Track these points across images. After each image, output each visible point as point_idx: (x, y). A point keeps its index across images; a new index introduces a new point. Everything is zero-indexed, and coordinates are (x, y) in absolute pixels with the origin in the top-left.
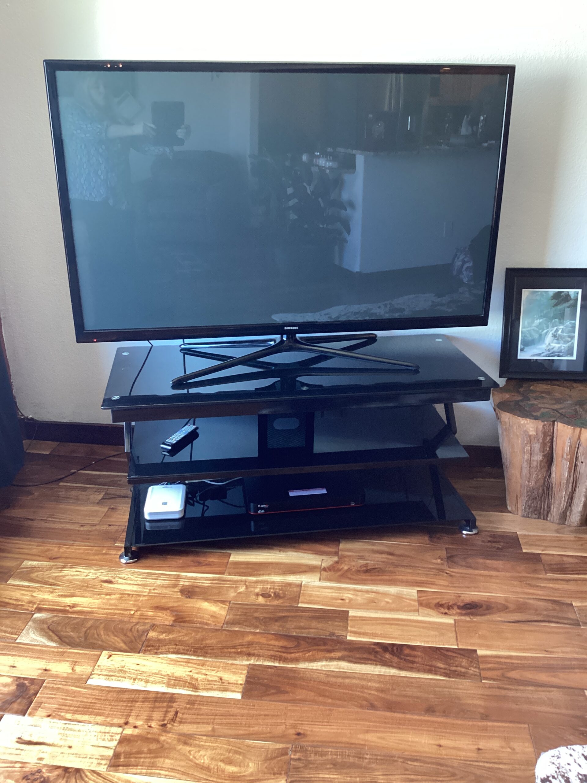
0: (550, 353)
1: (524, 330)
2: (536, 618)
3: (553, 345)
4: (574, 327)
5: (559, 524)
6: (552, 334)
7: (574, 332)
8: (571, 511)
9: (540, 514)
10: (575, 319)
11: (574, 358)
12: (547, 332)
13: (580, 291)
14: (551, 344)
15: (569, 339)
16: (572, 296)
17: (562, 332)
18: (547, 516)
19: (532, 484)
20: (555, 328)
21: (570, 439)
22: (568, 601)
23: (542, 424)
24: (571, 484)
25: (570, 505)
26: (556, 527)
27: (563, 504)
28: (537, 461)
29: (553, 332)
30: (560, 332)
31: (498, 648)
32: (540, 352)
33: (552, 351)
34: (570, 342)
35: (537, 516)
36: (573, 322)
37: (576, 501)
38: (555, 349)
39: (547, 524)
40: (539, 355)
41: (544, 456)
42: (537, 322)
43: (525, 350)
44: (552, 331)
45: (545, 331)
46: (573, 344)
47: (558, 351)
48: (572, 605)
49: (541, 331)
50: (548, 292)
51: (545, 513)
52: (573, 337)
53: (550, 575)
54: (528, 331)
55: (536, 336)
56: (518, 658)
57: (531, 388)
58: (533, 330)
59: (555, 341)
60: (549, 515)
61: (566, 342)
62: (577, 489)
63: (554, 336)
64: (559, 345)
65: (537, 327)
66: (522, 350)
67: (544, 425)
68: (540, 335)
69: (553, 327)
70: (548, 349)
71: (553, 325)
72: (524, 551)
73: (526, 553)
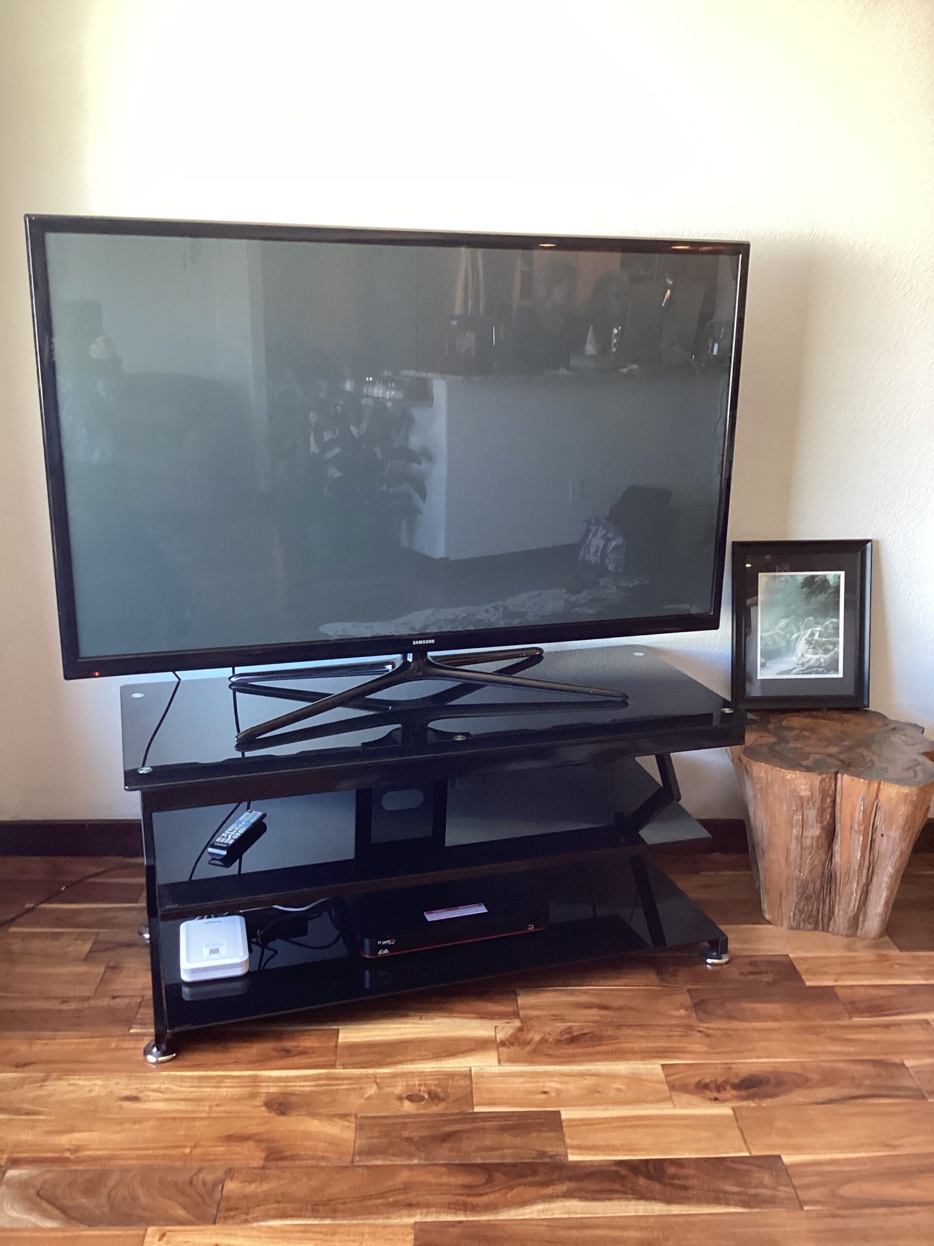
0: (804, 668)
1: (764, 634)
2: (857, 1092)
3: (808, 656)
4: (837, 629)
5: (847, 936)
6: (806, 640)
7: (838, 636)
8: (865, 913)
9: (817, 923)
10: (838, 617)
11: (840, 675)
12: (798, 636)
13: (842, 574)
14: (805, 655)
15: (831, 647)
16: (832, 583)
17: (820, 636)
18: (828, 925)
19: (805, 874)
20: (810, 631)
21: (864, 800)
22: (896, 1059)
23: (819, 778)
24: (865, 872)
25: (865, 904)
26: (845, 941)
27: (854, 904)
28: (812, 837)
29: (807, 636)
30: (816, 637)
31: (812, 1149)
32: (791, 668)
33: (807, 666)
34: (833, 650)
35: (812, 926)
36: (835, 620)
37: (872, 897)
38: (811, 663)
39: (831, 938)
40: (789, 672)
41: (823, 828)
42: (783, 623)
43: (767, 665)
44: (804, 634)
45: (795, 636)
46: (837, 654)
47: (816, 665)
48: (903, 1065)
49: (788, 635)
50: (795, 576)
51: (826, 920)
52: (836, 644)
53: (857, 1020)
54: (771, 636)
55: (783, 644)
56: (847, 1162)
57: (784, 723)
58: (778, 634)
59: (811, 650)
60: (832, 923)
61: (826, 651)
62: (875, 879)
63: (809, 642)
64: (817, 656)
65: (783, 629)
66: (763, 665)
67: (823, 780)
68: (788, 642)
69: (806, 628)
70: (800, 663)
71: (806, 625)
72: (808, 984)
73: (811, 987)
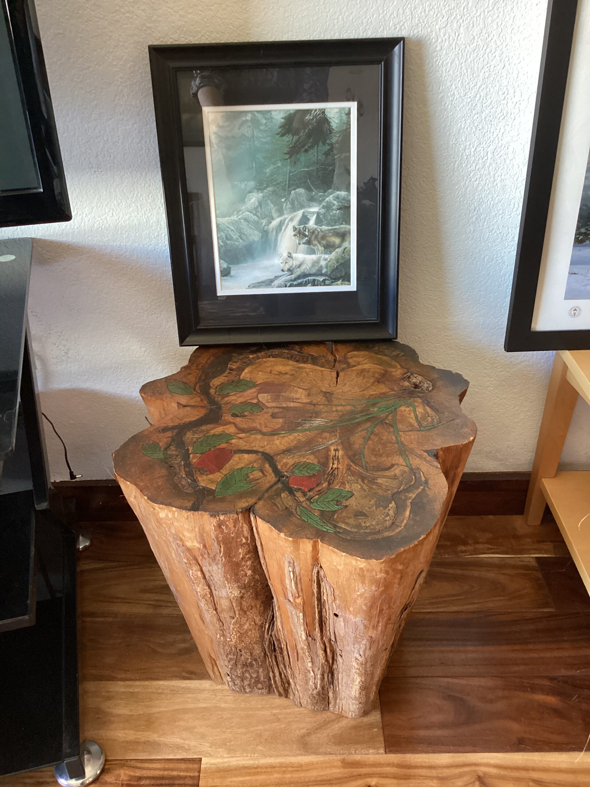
0: (293, 276)
1: (224, 221)
3: (300, 256)
4: (347, 208)
5: (315, 711)
6: (295, 229)
9: (269, 688)
10: (348, 189)
11: (352, 286)
12: (281, 224)
13: (353, 106)
14: (294, 255)
17: (319, 221)
18: (287, 693)
24: (321, 653)
27: (315, 680)
32: (272, 277)
33: (298, 272)
35: (263, 691)
36: (343, 193)
38: (306, 268)
40: (269, 283)
42: (254, 199)
46: (347, 251)
47: (314, 271)
49: (264, 222)
50: (269, 111)
51: (281, 688)
54: (234, 223)
55: (255, 236)
58: (246, 220)
59: (303, 247)
60: (291, 693)
64: (314, 257)
65: (254, 211)
66: (226, 273)
68: (265, 233)
69: (294, 209)
71: (292, 203)
